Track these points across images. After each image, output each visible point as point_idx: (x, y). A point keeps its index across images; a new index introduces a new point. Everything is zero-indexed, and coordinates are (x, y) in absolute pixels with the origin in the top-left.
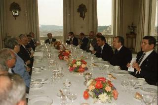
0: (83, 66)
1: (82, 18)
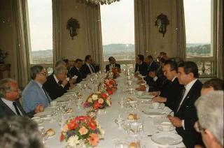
0: (101, 101)
1: (162, 34)
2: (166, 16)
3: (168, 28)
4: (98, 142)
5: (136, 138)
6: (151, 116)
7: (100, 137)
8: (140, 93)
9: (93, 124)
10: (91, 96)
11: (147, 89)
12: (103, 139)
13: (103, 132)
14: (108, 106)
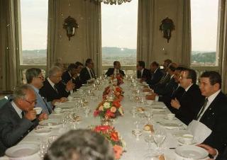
0: (113, 110)
1: (166, 40)
2: (171, 21)
3: (173, 33)
4: (121, 155)
5: (158, 151)
6: (168, 128)
7: (123, 149)
8: (150, 102)
9: (115, 135)
10: (102, 104)
11: (157, 98)
12: (125, 151)
13: (124, 143)
14: (120, 115)
